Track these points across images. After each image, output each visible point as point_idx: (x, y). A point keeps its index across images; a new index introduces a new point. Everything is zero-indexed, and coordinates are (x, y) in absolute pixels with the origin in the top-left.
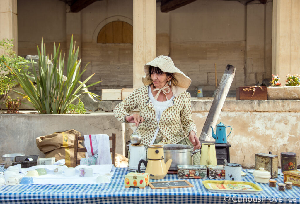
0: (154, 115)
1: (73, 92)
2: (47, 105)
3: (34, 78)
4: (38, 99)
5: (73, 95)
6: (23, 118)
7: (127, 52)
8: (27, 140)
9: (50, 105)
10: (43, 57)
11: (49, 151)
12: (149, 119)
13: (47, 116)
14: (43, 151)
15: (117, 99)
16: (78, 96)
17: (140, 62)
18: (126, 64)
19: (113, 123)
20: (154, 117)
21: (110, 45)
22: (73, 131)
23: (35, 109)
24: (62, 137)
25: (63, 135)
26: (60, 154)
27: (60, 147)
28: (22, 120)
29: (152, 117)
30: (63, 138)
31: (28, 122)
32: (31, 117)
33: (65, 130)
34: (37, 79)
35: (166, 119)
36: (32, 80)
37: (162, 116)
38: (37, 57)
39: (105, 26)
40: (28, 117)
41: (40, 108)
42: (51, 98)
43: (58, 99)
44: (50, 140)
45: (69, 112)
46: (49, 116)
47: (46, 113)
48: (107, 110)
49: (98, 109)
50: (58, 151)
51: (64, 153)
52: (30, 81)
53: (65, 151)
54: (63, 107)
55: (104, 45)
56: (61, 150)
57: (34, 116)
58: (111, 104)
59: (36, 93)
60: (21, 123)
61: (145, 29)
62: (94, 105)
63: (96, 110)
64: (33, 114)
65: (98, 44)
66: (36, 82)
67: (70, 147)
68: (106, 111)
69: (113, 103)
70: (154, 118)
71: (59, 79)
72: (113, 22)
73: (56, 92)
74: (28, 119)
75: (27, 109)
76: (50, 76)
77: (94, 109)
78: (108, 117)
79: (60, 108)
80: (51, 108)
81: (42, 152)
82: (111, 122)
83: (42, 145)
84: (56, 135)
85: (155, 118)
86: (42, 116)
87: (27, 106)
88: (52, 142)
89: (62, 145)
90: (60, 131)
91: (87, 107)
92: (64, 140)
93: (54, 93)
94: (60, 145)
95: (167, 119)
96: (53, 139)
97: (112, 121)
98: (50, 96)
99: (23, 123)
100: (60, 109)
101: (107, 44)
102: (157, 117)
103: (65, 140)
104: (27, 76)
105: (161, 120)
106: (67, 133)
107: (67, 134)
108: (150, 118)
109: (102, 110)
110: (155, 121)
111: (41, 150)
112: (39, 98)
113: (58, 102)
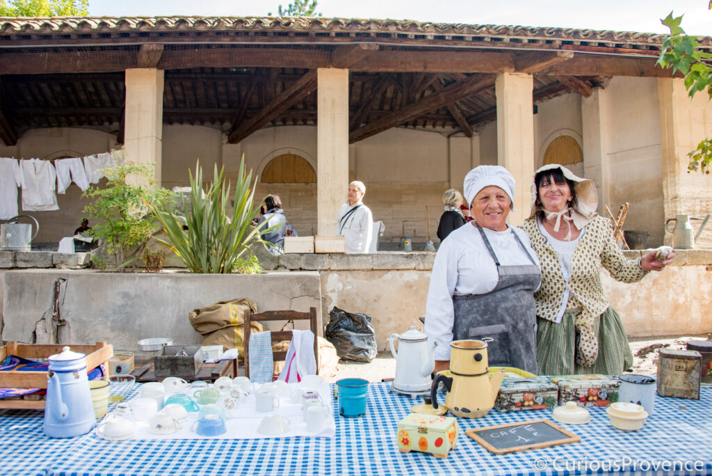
0: (557, 267)
1: (242, 241)
2: (204, 261)
3: (185, 219)
4: (189, 249)
5: (243, 244)
6: (169, 280)
7: (300, 194)
8: (176, 314)
9: (208, 260)
10: (197, 188)
11: (209, 331)
12: (549, 273)
13: (204, 277)
14: (199, 332)
15: (307, 251)
16: (249, 247)
17: (327, 203)
18: (298, 209)
19: (307, 288)
20: (558, 269)
21: (278, 184)
22: (244, 300)
23: (186, 266)
24: (229, 310)
25: (230, 308)
26: (226, 336)
27: (226, 326)
28: (167, 283)
29: (555, 270)
30: (231, 311)
31: (176, 286)
32: (181, 278)
33: (232, 299)
34: (189, 220)
35: (580, 274)
36: (182, 221)
37: (574, 268)
38: (188, 189)
39: (272, 161)
40: (177, 279)
41: (193, 265)
42: (209, 248)
43: (220, 252)
44: (211, 314)
45: (237, 271)
46: (206, 276)
47: (202, 272)
48: (293, 268)
49: (278, 267)
50: (222, 332)
51: (233, 335)
52: (178, 223)
53: (234, 332)
54: (227, 263)
55: (271, 185)
56: (227, 330)
57: (185, 278)
58: (299, 259)
59: (187, 242)
60: (166, 288)
61: (334, 157)
62: (272, 260)
63: (276, 269)
64: (183, 275)
65: (263, 184)
66: (187, 225)
67: (239, 326)
68: (292, 270)
69: (302, 257)
70: (558, 273)
71: (220, 222)
72: (282, 156)
73: (216, 240)
74: (176, 282)
75: (174, 266)
76: (208, 215)
77: (274, 265)
78: (298, 278)
79: (222, 265)
80: (210, 265)
81: (197, 333)
82: (303, 287)
83: (197, 322)
84: (220, 307)
85: (560, 272)
86: (197, 277)
87: (172, 261)
88: (214, 319)
89: (228, 322)
90: (224, 300)
91: (262, 264)
92: (231, 315)
93: (214, 242)
94: (225, 323)
95: (582, 273)
96: (215, 313)
97: (305, 285)
98: (208, 246)
99: (168, 288)
100: (223, 267)
101: (274, 184)
102: (563, 269)
103: (233, 315)
104: (174, 216)
105: (572, 276)
106: (235, 303)
107: (235, 305)
108: (551, 271)
109: (286, 268)
110: (560, 277)
111: (196, 330)
112: (191, 249)
113: (221, 255)
